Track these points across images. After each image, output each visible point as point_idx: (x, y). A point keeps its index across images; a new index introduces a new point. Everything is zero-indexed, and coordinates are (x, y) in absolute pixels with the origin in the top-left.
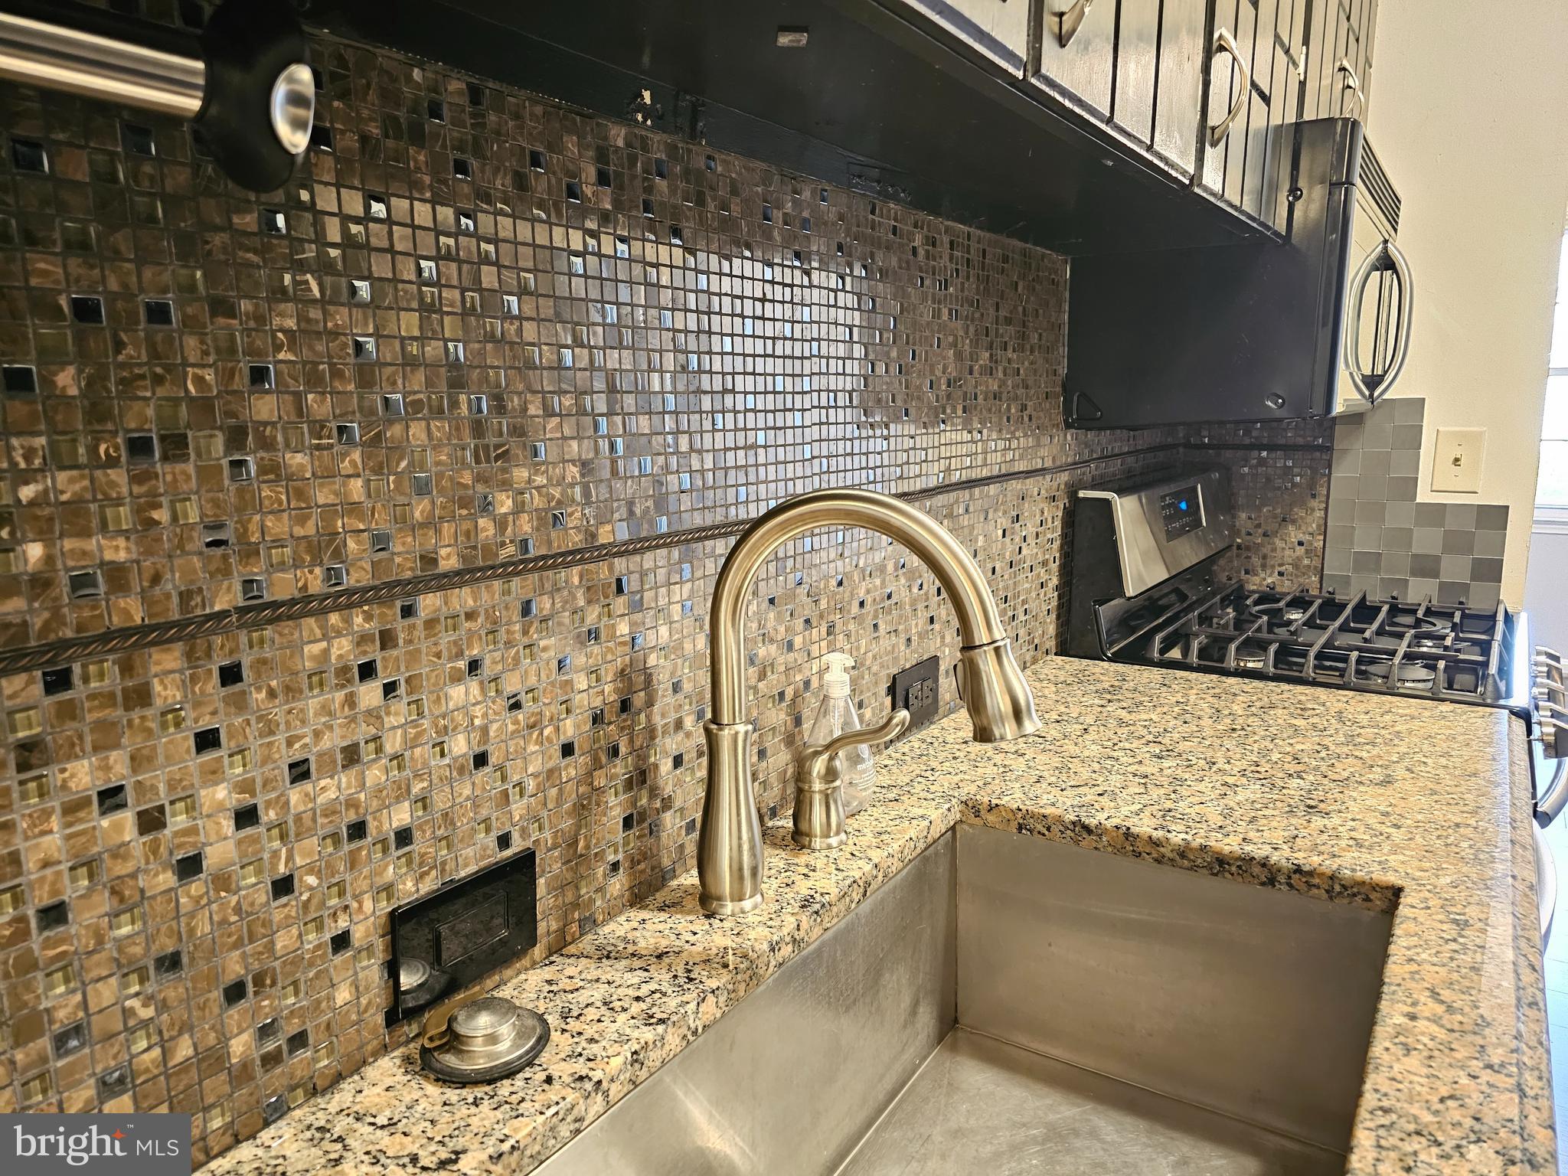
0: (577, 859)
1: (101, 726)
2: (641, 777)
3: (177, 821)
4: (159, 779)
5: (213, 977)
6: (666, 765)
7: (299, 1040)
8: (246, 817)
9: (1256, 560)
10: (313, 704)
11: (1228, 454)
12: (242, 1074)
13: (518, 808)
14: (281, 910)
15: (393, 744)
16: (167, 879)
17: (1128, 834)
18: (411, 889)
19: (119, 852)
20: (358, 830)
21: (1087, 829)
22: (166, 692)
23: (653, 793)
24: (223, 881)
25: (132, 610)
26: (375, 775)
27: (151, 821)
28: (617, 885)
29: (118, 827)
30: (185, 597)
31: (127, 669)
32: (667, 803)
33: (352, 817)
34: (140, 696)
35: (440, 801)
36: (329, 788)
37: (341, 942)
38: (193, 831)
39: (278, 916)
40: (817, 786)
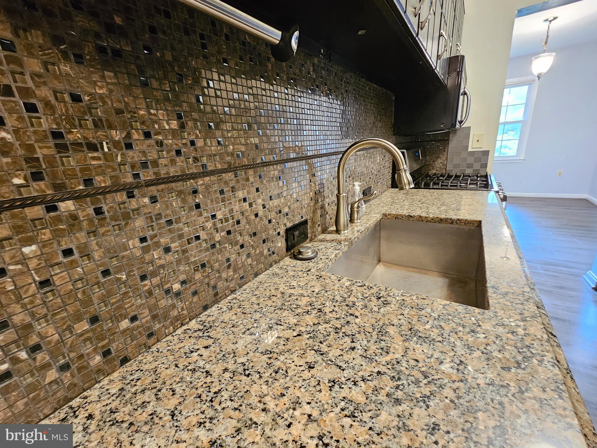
0: (314, 223)
1: (243, 185)
2: (323, 207)
3: (254, 206)
4: (251, 196)
5: (261, 237)
6: (327, 205)
7: (273, 253)
8: (264, 207)
10: (273, 184)
12: (266, 258)
13: (304, 210)
14: (270, 226)
15: (285, 194)
16: (253, 217)
17: (420, 216)
18: (289, 225)
19: (246, 211)
20: (280, 212)
21: (411, 216)
22: (251, 179)
23: (325, 210)
24: (261, 219)
25: (245, 161)
26: (282, 200)
27: (251, 205)
28: (320, 229)
29: (246, 205)
30: (253, 159)
31: (246, 174)
32: (327, 213)
33: (279, 209)
34: (247, 180)
35: (292, 207)
36: (276, 202)
37: (279, 234)
38: (256, 208)
39: (269, 227)
40: (355, 210)
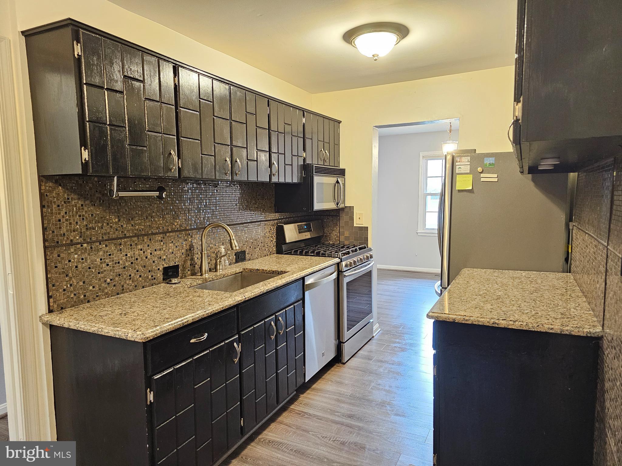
0: (184, 268)
1: (141, 243)
2: (192, 259)
3: (146, 253)
4: (145, 248)
5: (148, 269)
6: (196, 259)
7: (155, 279)
8: (151, 254)
9: (328, 238)
10: (157, 243)
11: (322, 217)
12: (150, 280)
13: (177, 260)
14: (154, 264)
15: (164, 249)
16: (145, 258)
17: (263, 270)
18: (165, 266)
19: (142, 255)
20: (160, 258)
21: (258, 270)
22: (145, 241)
23: (194, 262)
24: (149, 260)
25: (143, 233)
26: (162, 252)
27: (144, 252)
28: (189, 272)
29: (142, 252)
30: (147, 232)
31: (143, 238)
32: (196, 264)
33: (160, 256)
34: (144, 241)
35: (169, 256)
36: (158, 252)
37: (159, 269)
38: (147, 254)
39: (153, 265)
40: (218, 263)
